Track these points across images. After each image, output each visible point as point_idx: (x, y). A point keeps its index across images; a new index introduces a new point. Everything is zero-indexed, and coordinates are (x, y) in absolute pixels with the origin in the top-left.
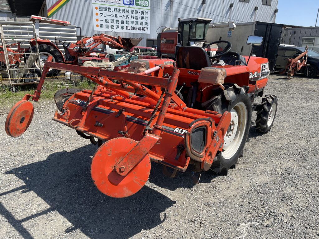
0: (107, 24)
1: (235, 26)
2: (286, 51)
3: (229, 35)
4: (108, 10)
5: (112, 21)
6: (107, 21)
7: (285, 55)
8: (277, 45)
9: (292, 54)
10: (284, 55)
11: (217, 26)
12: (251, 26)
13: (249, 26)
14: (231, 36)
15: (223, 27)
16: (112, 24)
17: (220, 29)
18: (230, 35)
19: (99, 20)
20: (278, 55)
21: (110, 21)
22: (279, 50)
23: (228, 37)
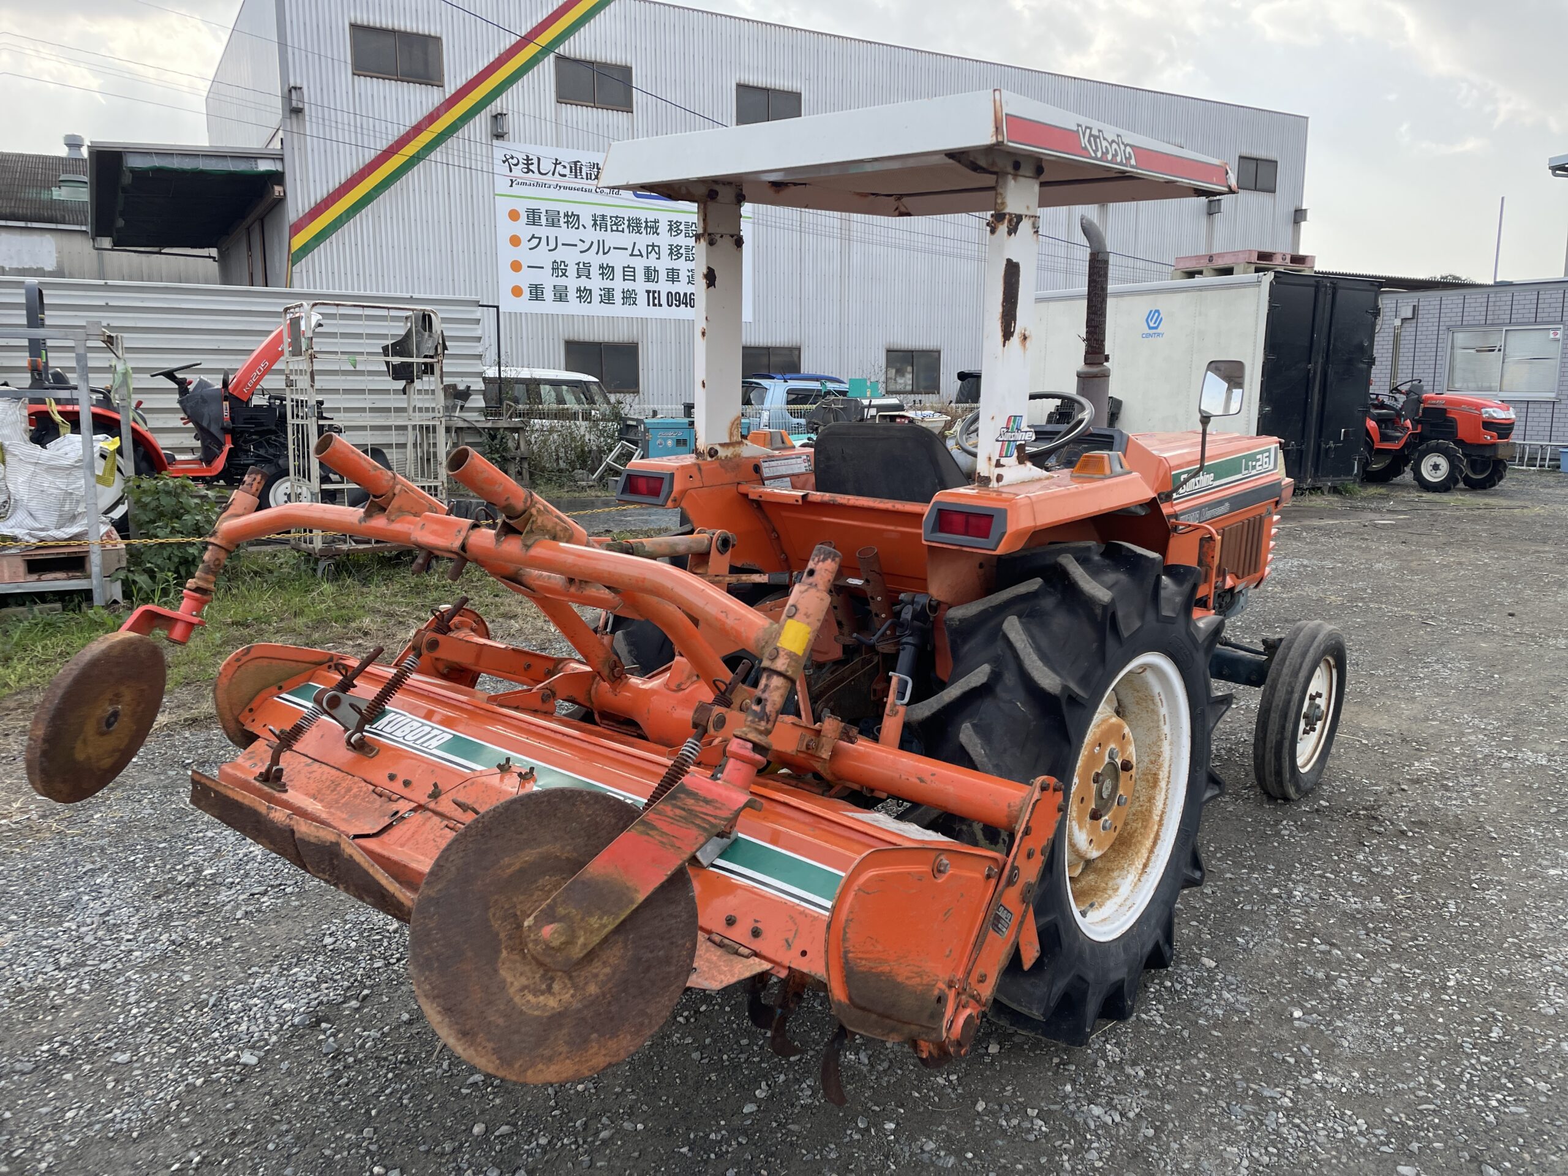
0: (562, 281)
3: (1150, 328)
4: (567, 222)
5: (584, 270)
6: (559, 269)
14: (1159, 330)
15: (1122, 296)
16: (583, 282)
18: (1156, 328)
19: (524, 267)
21: (572, 271)
23: (1148, 335)
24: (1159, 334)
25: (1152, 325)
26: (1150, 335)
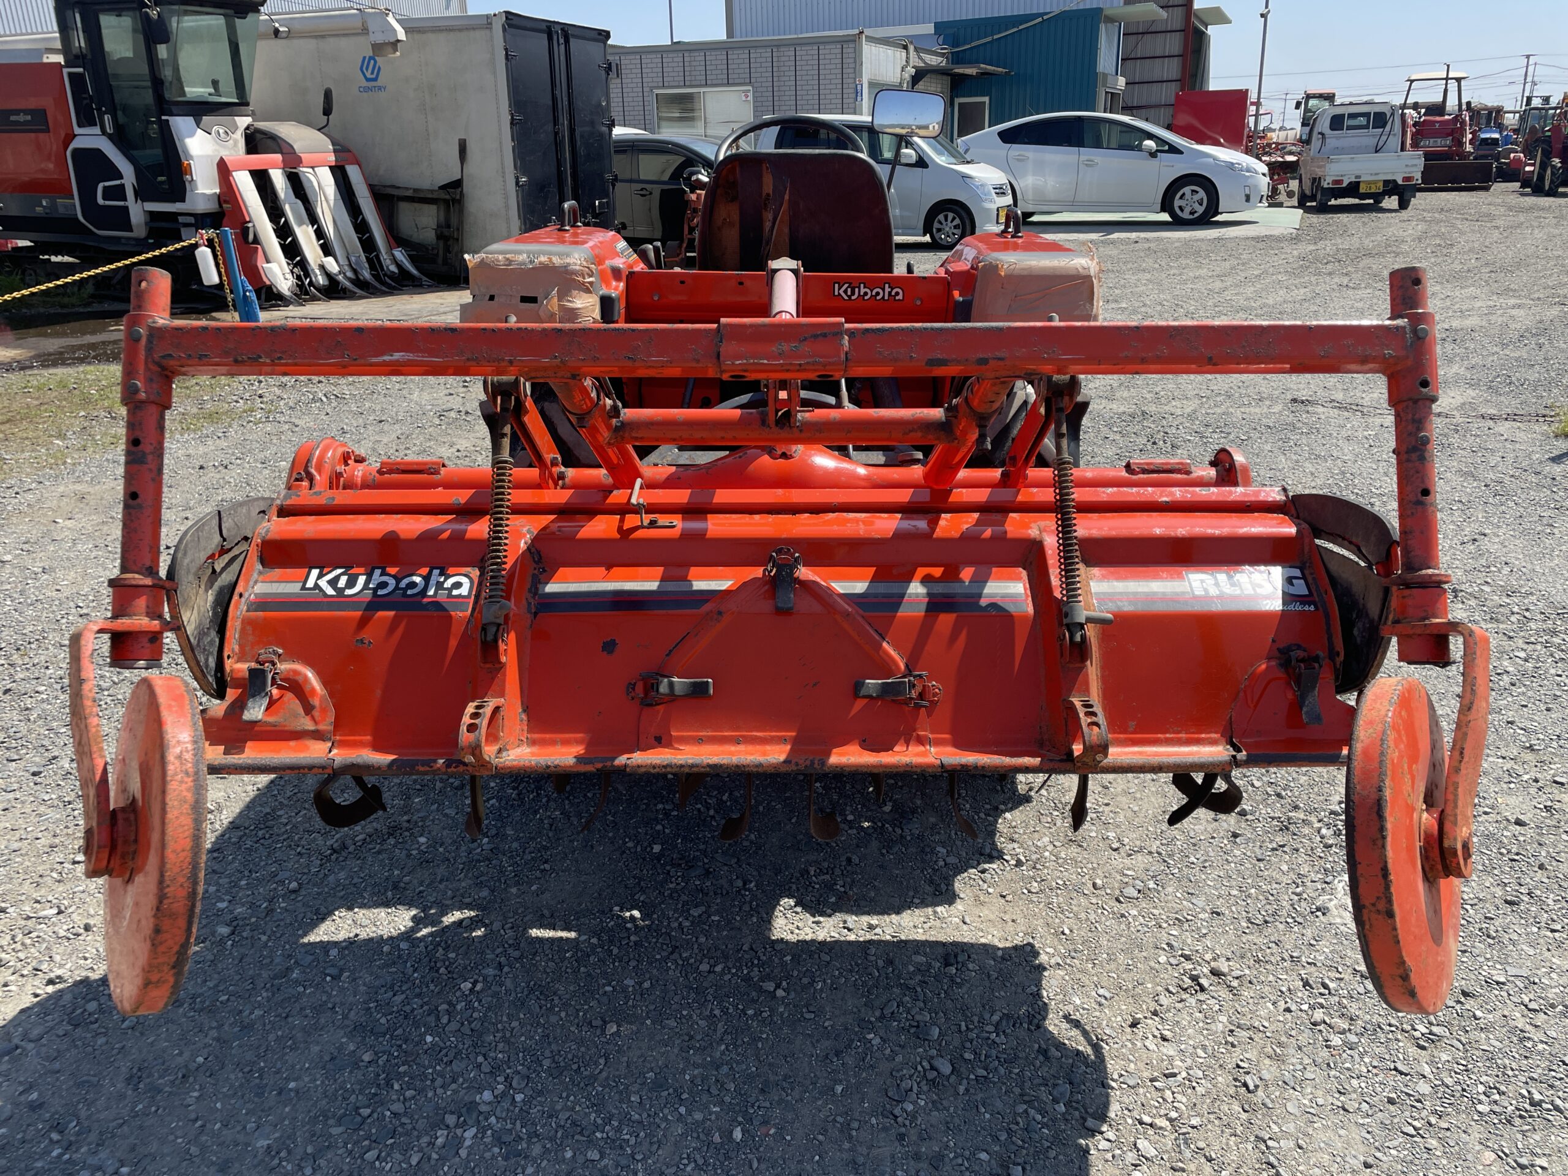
1: (401, 35)
2: (643, 157)
3: (368, 80)
7: (642, 177)
8: (605, 129)
9: (663, 172)
10: (635, 177)
11: (297, 26)
12: (480, 34)
13: (472, 33)
14: (379, 83)
15: (323, 37)
17: (311, 44)
18: (375, 79)
20: (616, 179)
22: (615, 152)
23: (367, 89)
24: (380, 88)
25: (369, 76)
26: (369, 89)
